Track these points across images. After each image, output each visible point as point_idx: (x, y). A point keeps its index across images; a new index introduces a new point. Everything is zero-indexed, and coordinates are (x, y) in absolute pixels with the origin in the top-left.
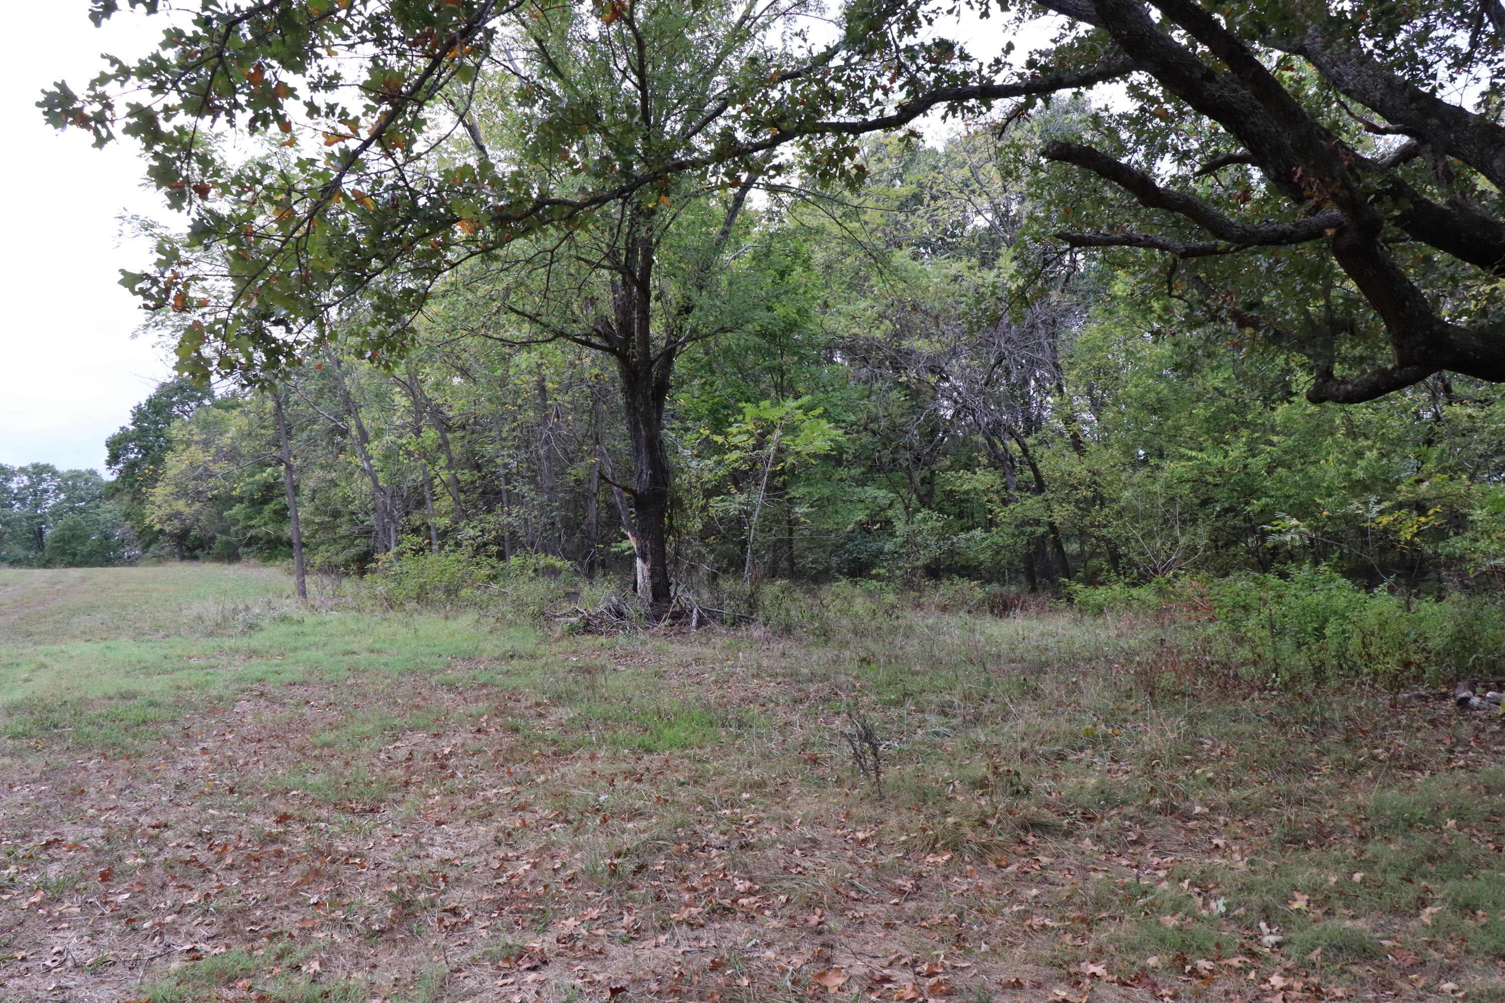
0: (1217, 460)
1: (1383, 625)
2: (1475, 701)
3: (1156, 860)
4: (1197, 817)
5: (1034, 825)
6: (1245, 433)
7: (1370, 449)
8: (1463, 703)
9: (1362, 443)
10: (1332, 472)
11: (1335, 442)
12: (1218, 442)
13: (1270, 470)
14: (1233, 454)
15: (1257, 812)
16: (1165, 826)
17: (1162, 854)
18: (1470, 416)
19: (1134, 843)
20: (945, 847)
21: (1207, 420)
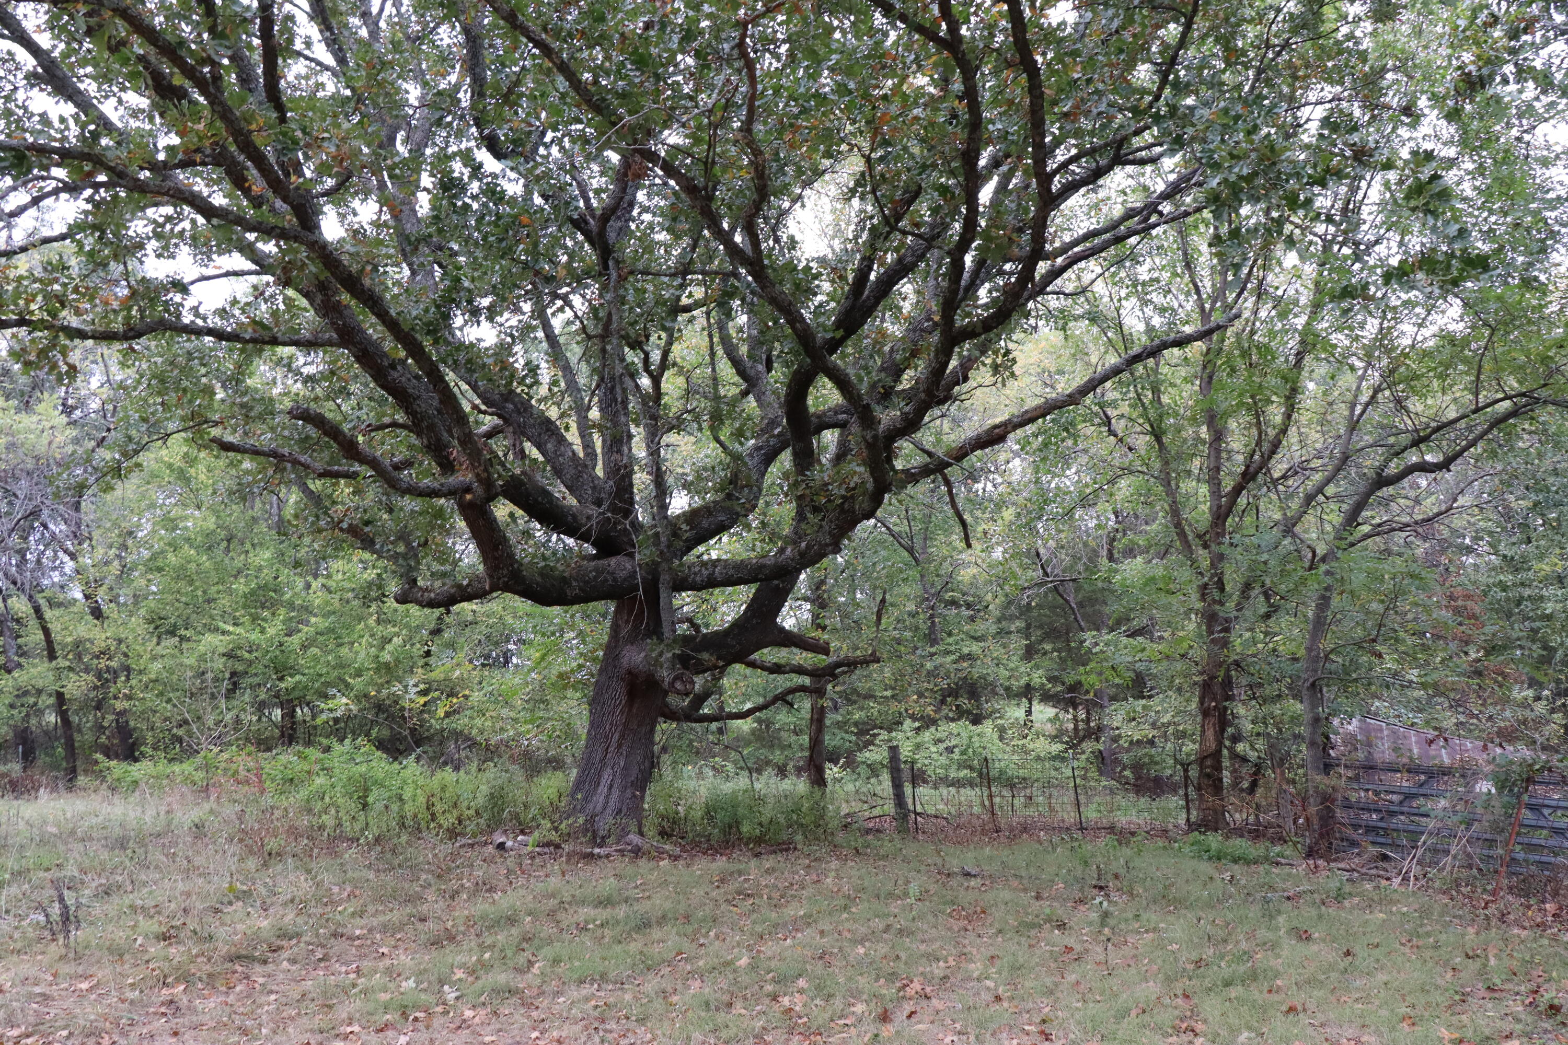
0: (254, 636)
1: (444, 788)
2: (509, 844)
3: (344, 969)
4: (358, 938)
5: (239, 957)
6: (282, 611)
7: (397, 635)
8: (501, 846)
9: (392, 629)
10: (363, 655)
11: (366, 626)
12: (255, 618)
13: (304, 647)
14: (271, 631)
15: (400, 929)
16: (338, 946)
17: (347, 964)
18: (474, 612)
19: (320, 960)
20: (177, 980)
21: (245, 596)
